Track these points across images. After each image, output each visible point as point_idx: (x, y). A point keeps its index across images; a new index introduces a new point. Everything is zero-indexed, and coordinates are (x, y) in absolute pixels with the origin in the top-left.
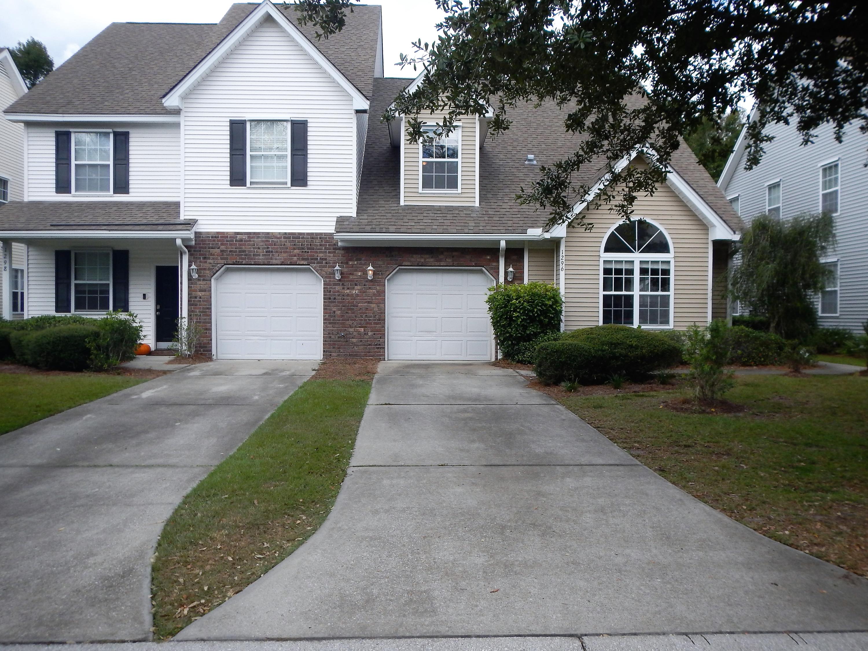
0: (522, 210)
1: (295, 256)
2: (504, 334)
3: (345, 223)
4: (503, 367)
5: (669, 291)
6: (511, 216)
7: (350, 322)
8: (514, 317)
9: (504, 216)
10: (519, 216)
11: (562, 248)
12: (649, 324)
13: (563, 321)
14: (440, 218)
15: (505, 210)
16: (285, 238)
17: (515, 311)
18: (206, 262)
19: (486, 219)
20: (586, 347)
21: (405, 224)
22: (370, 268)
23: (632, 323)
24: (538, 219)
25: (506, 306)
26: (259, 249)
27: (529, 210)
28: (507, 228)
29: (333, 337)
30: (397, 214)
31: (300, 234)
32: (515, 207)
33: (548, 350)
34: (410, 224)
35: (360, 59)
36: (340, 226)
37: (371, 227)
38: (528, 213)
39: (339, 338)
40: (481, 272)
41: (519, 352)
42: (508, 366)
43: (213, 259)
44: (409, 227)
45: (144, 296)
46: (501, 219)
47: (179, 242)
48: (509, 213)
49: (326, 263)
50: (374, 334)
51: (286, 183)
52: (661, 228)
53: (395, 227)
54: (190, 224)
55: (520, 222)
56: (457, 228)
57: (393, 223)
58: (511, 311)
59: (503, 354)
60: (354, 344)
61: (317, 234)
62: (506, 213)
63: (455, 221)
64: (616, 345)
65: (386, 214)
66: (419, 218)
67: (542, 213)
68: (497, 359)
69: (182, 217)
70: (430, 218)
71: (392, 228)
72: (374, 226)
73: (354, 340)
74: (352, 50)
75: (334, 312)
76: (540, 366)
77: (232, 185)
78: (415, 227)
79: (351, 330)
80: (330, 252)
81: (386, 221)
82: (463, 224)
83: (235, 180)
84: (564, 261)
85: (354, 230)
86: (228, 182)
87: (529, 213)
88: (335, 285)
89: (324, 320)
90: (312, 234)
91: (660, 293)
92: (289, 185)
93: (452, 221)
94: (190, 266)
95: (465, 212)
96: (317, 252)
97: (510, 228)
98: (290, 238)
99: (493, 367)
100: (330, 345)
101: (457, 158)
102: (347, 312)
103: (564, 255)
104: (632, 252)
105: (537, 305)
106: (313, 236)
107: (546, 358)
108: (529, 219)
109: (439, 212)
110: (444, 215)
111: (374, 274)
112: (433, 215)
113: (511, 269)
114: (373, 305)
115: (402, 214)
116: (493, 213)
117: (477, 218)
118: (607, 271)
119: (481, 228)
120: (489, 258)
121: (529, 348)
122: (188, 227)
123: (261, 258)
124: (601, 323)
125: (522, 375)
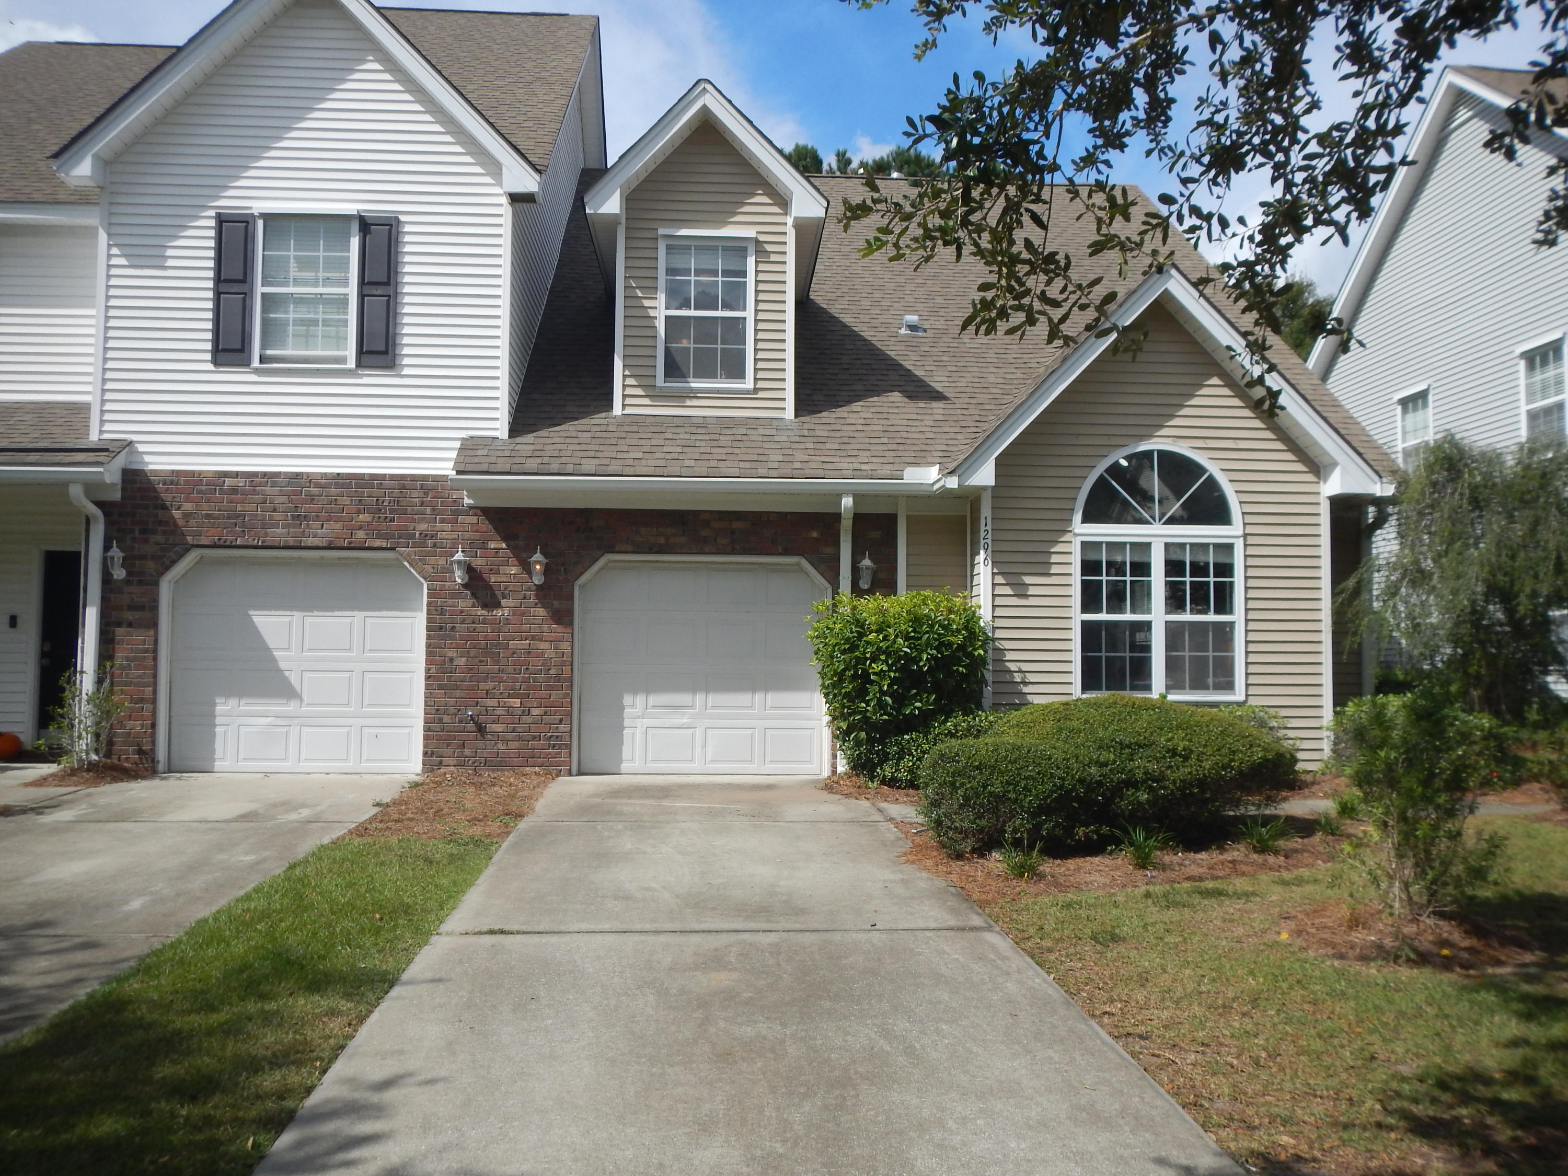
0: (892, 429)
1: (360, 528)
2: (850, 715)
3: (479, 453)
4: (847, 796)
5: (1231, 612)
6: (867, 440)
7: (490, 685)
8: (874, 674)
9: (851, 440)
10: (885, 440)
11: (986, 511)
12: (1187, 690)
13: (990, 682)
14: (703, 444)
15: (853, 428)
16: (337, 486)
17: (874, 659)
18: (146, 541)
19: (810, 445)
20: (1058, 755)
21: (620, 455)
22: (538, 557)
23: (1148, 688)
24: (928, 447)
25: (853, 648)
26: (275, 510)
27: (908, 429)
28: (858, 466)
29: (446, 719)
30: (605, 435)
31: (374, 477)
32: (876, 421)
33: (958, 762)
34: (632, 455)
35: (535, 100)
36: (468, 460)
37: (539, 461)
38: (904, 435)
39: (460, 722)
40: (800, 569)
41: (884, 758)
42: (860, 792)
43: (164, 533)
44: (630, 462)
45: (13, 621)
46: (843, 447)
47: (76, 491)
48: (863, 434)
49: (435, 546)
50: (546, 713)
51: (343, 360)
52: (1213, 469)
53: (597, 462)
54: (107, 450)
55: (887, 453)
56: (742, 465)
57: (592, 454)
58: (867, 659)
59: (849, 763)
60: (498, 737)
61: (414, 478)
62: (856, 434)
63: (736, 451)
64: (1132, 748)
65: (580, 434)
66: (654, 442)
67: (939, 436)
68: (834, 772)
69: (94, 436)
70: (678, 442)
71: (589, 466)
72: (546, 460)
73: (498, 728)
74: (521, 85)
75: (451, 660)
76: (935, 804)
77: (216, 362)
78: (644, 462)
79: (491, 702)
80: (442, 521)
81: (578, 447)
82: (755, 458)
83: (224, 350)
84: (989, 541)
85: (499, 468)
86: (208, 356)
87: (910, 435)
88: (454, 596)
89: (428, 678)
90: (402, 477)
91: (1211, 617)
92: (351, 364)
93: (730, 450)
94: (107, 548)
95: (762, 431)
96: (414, 521)
97: (864, 467)
98: (349, 486)
99: (825, 795)
100: (440, 738)
101: (745, 309)
102: (481, 661)
103: (989, 528)
104: (1148, 523)
105: (928, 644)
106: (404, 482)
107: (953, 784)
108: (907, 447)
109: (700, 431)
110: (713, 437)
111: (547, 571)
112: (687, 436)
113: (867, 562)
114: (544, 645)
115: (617, 435)
116: (826, 434)
117: (788, 445)
118: (1089, 567)
119: (798, 465)
120: (815, 535)
121: (909, 750)
122: (102, 456)
123: (279, 533)
124: (1076, 690)
125: (891, 820)
